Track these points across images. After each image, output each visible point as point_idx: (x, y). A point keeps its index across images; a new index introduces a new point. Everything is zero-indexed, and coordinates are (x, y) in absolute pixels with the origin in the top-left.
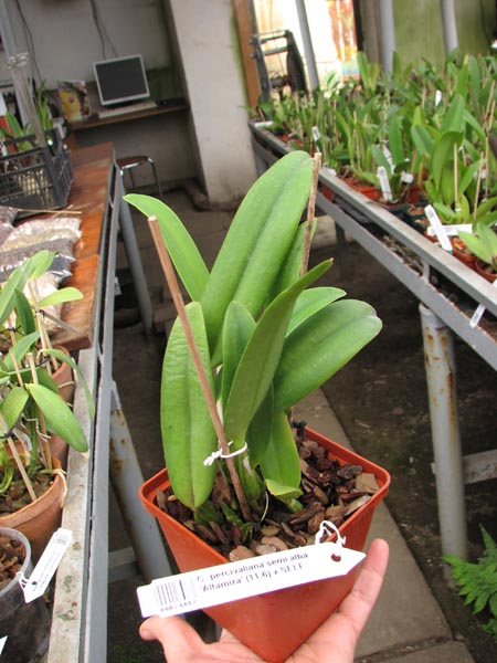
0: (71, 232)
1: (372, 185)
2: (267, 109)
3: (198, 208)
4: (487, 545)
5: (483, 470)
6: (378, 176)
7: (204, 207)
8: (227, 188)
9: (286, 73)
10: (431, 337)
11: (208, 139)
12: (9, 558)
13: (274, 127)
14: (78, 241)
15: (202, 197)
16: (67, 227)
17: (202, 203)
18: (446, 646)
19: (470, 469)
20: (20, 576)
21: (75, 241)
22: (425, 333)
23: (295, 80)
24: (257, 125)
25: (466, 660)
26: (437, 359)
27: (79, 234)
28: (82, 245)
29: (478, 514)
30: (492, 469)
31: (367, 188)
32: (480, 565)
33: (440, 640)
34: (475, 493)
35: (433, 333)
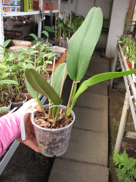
0: (63, 51)
1: (130, 63)
2: (122, 38)
3: (102, 57)
4: (124, 152)
5: (130, 135)
6: (132, 62)
7: (103, 57)
8: (111, 54)
9: (132, 31)
10: (126, 100)
11: (110, 41)
12: (23, 99)
13: (122, 43)
14: (64, 53)
15: (104, 54)
16: (63, 50)
17: (103, 56)
18: (105, 167)
19: (127, 134)
20: (23, 102)
21: (62, 53)
22: (125, 98)
23: (133, 34)
24: (119, 41)
25: (107, 172)
26: (126, 105)
27: (64, 52)
28: (64, 54)
29: (130, 149)
30: (132, 136)
31: (130, 64)
32: (121, 155)
33: (104, 166)
34: (132, 144)
35: (127, 99)
